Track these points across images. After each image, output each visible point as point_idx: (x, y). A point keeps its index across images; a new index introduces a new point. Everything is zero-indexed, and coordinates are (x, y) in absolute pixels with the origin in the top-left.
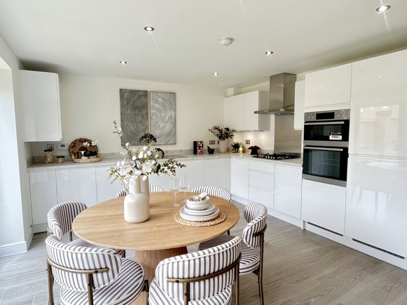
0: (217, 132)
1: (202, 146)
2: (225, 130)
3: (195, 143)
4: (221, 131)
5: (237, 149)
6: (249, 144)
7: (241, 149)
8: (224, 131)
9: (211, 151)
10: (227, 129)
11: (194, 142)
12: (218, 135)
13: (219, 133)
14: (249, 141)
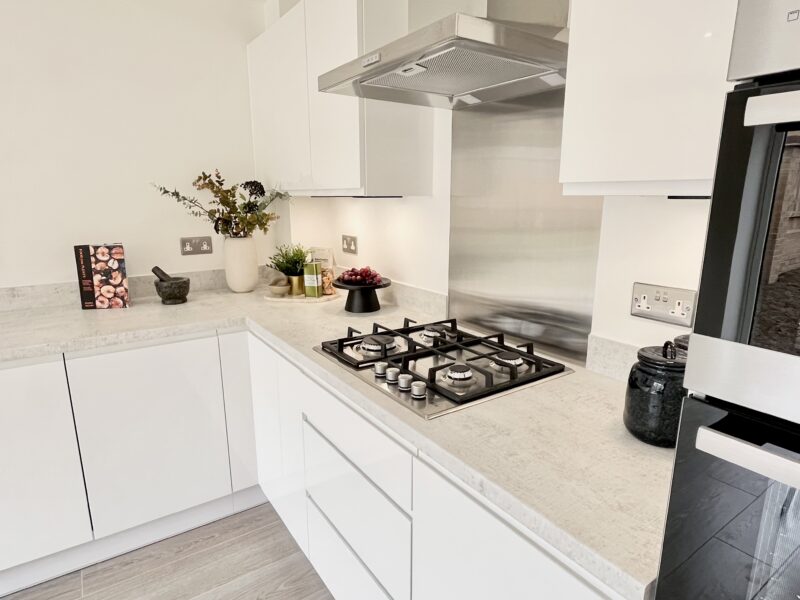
0: (208, 200)
1: (121, 269)
2: (246, 193)
3: (83, 256)
4: (226, 198)
5: (295, 279)
6: (354, 252)
7: (310, 280)
8: (242, 197)
9: (174, 291)
10: (256, 188)
11: (77, 249)
12: (211, 213)
13: (215, 207)
14: (354, 239)
